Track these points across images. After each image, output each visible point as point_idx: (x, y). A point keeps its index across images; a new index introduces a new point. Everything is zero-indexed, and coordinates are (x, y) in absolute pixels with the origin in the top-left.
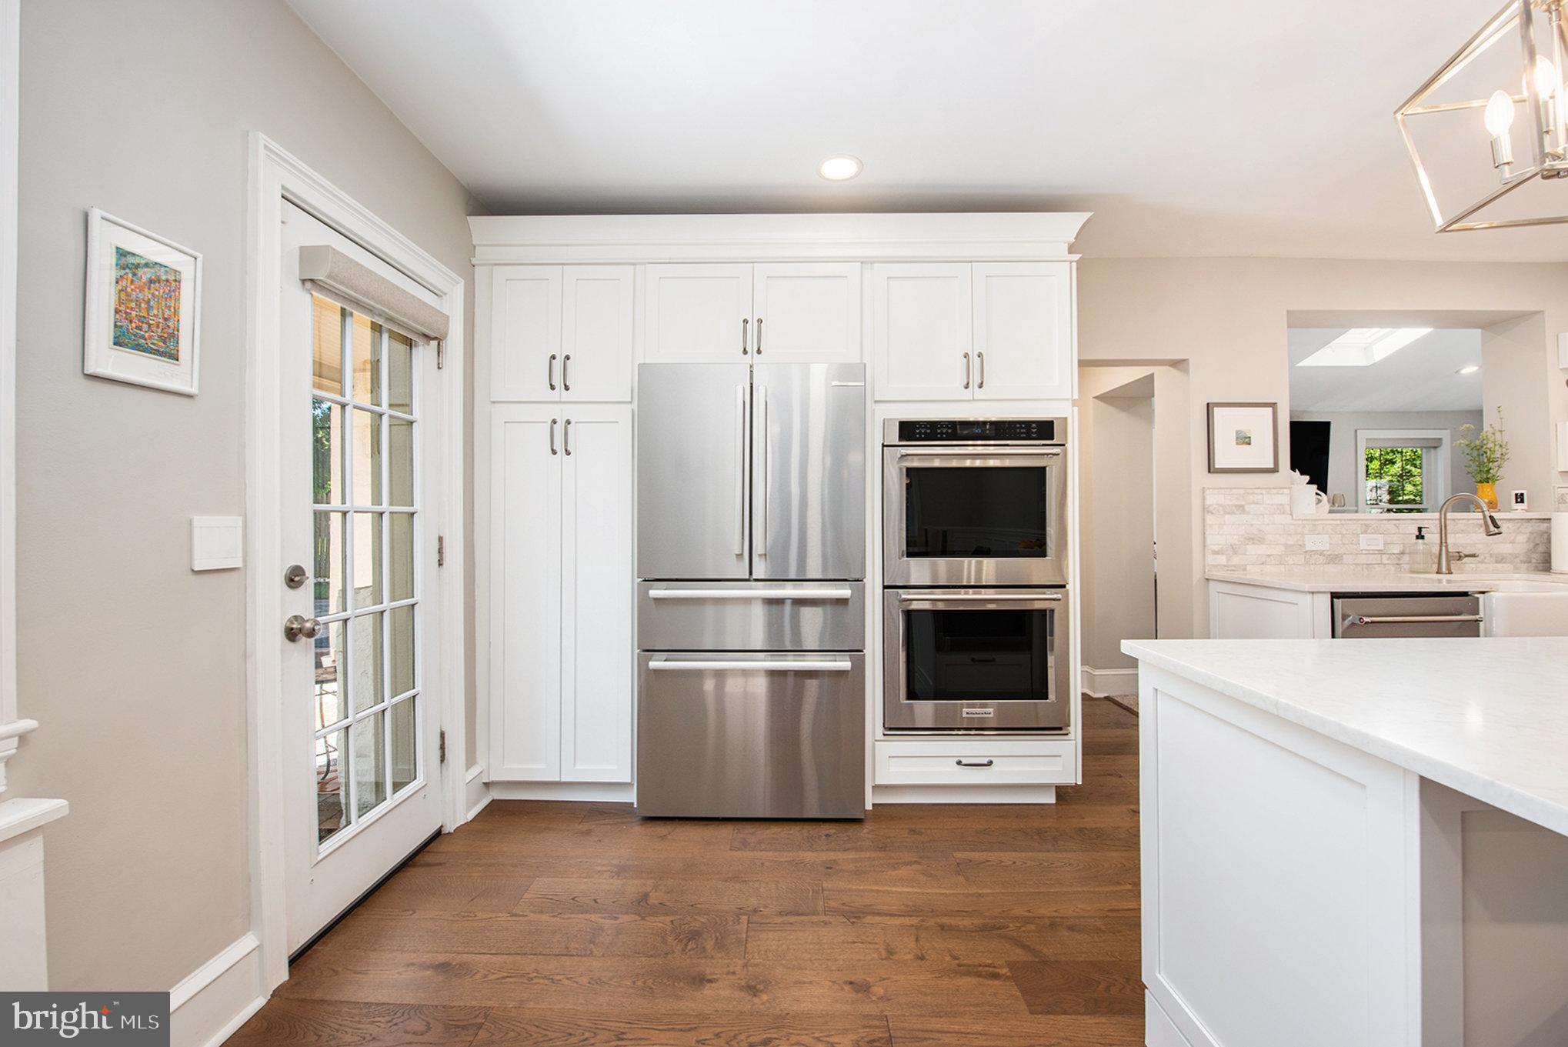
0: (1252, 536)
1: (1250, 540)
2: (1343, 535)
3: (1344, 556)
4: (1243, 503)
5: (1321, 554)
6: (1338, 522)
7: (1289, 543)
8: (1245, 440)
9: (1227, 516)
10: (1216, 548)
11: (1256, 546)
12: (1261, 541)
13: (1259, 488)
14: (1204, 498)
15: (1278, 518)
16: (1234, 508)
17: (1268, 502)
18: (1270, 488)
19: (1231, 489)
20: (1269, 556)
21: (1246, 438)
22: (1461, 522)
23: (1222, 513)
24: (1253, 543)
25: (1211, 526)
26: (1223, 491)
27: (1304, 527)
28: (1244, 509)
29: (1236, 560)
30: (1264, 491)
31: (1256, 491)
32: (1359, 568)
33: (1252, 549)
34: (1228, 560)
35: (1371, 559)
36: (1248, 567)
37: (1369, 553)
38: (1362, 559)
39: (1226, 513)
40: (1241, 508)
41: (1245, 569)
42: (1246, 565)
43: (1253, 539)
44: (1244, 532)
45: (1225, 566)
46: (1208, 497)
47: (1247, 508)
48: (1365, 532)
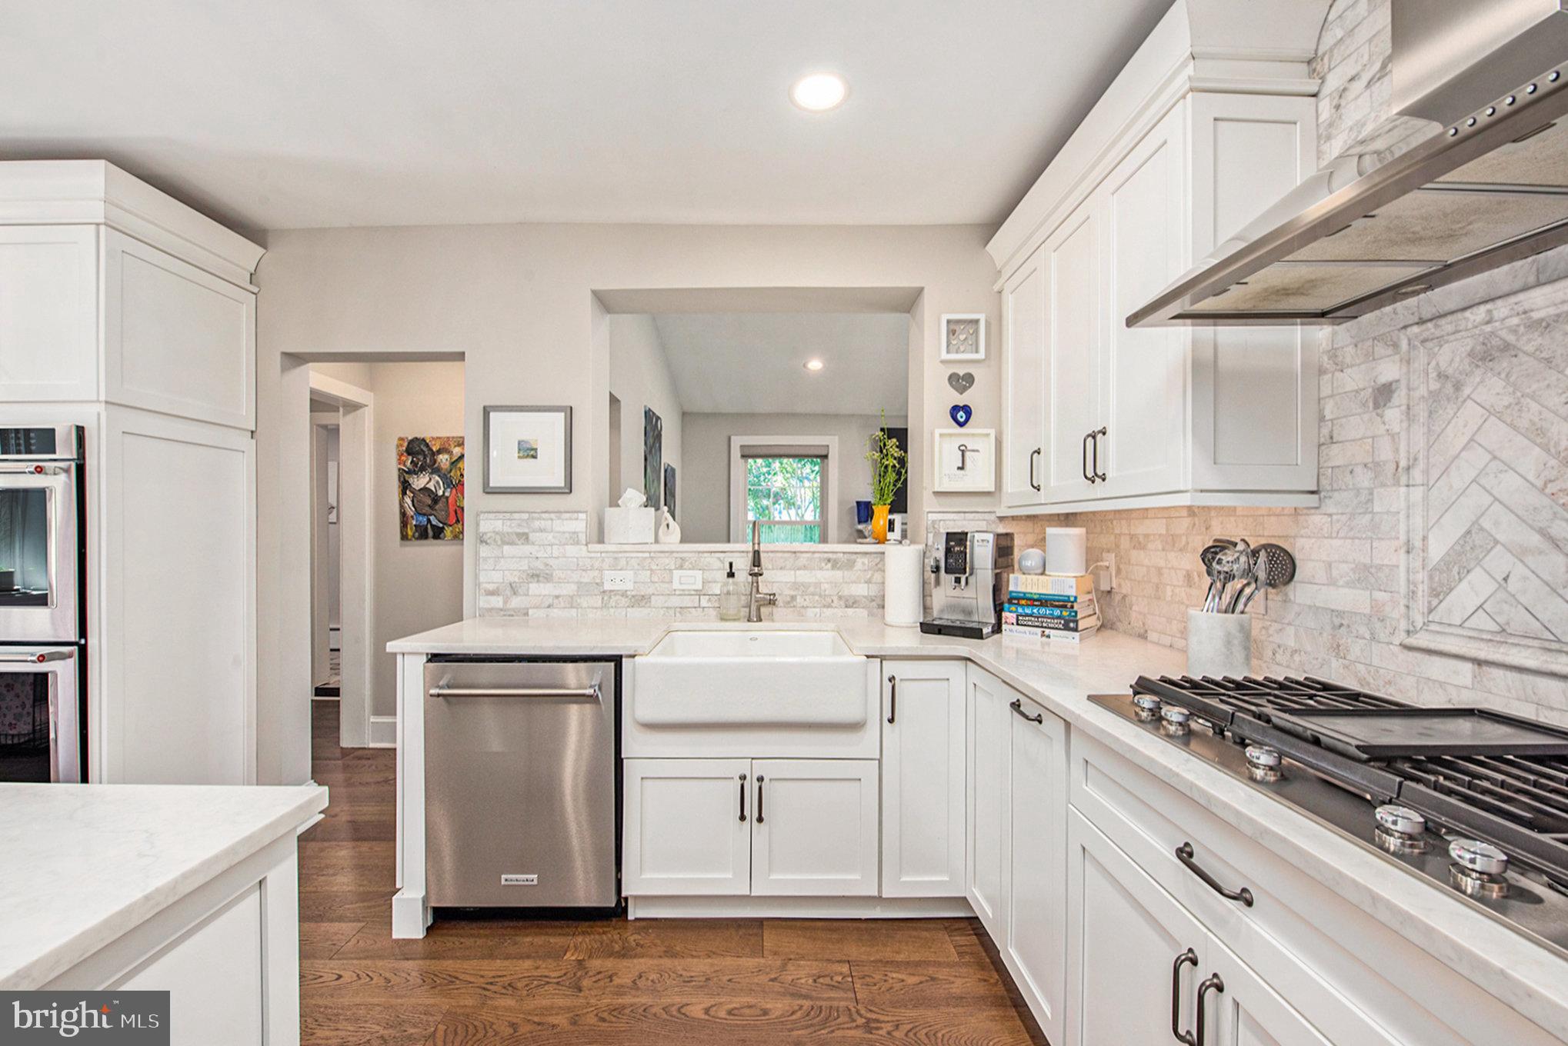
0: (538, 572)
1: (535, 576)
2: (651, 570)
3: (653, 598)
4: (526, 531)
5: (624, 594)
6: (647, 555)
7: (583, 580)
8: (529, 452)
9: (506, 547)
10: (491, 587)
11: (542, 585)
12: (548, 578)
13: (545, 512)
14: (478, 525)
15: (571, 550)
16: (515, 536)
17: (557, 529)
18: (561, 512)
19: (511, 512)
20: (557, 597)
21: (532, 449)
22: (805, 555)
23: (499, 542)
24: (538, 581)
25: (485, 559)
26: (501, 516)
27: (603, 561)
28: (527, 538)
29: (516, 602)
30: (553, 516)
31: (544, 515)
32: (672, 612)
33: (535, 588)
34: (505, 602)
35: (687, 601)
36: (531, 612)
37: (684, 593)
38: (675, 601)
39: (504, 543)
40: (525, 537)
41: (527, 614)
42: (528, 609)
43: (538, 576)
44: (526, 568)
45: (501, 610)
46: (482, 523)
47: (531, 536)
48: (681, 567)
